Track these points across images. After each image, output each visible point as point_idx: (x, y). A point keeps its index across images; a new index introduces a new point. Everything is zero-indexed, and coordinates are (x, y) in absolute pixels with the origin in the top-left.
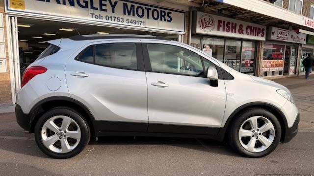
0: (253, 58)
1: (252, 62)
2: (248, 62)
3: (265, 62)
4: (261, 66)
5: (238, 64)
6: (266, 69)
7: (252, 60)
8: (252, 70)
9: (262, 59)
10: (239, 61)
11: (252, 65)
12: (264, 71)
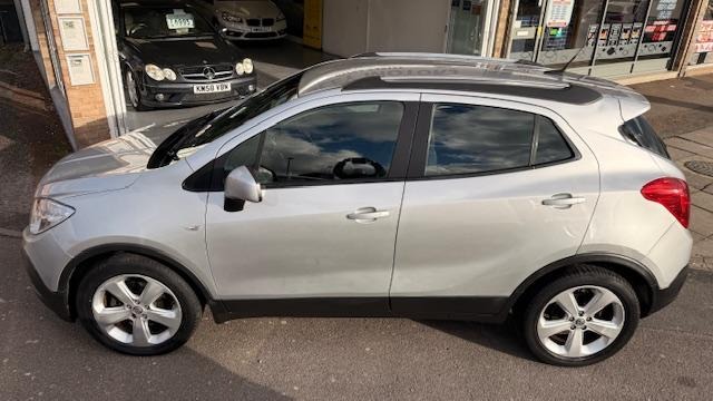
0: (677, 17)
1: (672, 28)
2: (662, 29)
3: (708, 26)
4: (694, 38)
5: (635, 35)
6: (705, 45)
7: (673, 21)
8: (668, 51)
9: (701, 17)
10: (640, 25)
11: (670, 36)
12: (699, 51)
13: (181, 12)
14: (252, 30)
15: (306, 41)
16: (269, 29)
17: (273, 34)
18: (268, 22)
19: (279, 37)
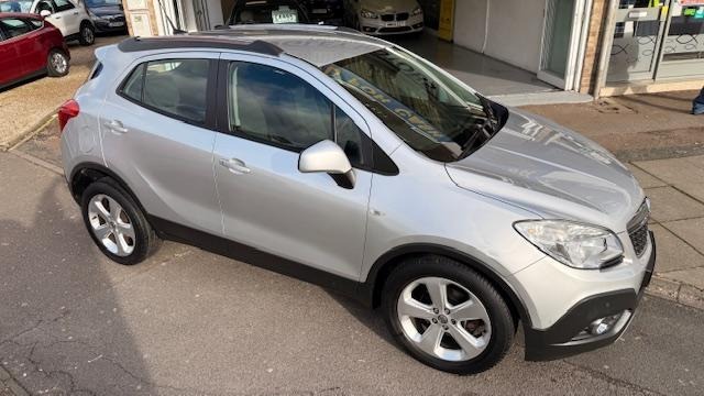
13: (286, 8)
14: (386, 25)
15: (441, 34)
16: (403, 24)
17: (407, 28)
18: (403, 17)
19: (413, 30)
